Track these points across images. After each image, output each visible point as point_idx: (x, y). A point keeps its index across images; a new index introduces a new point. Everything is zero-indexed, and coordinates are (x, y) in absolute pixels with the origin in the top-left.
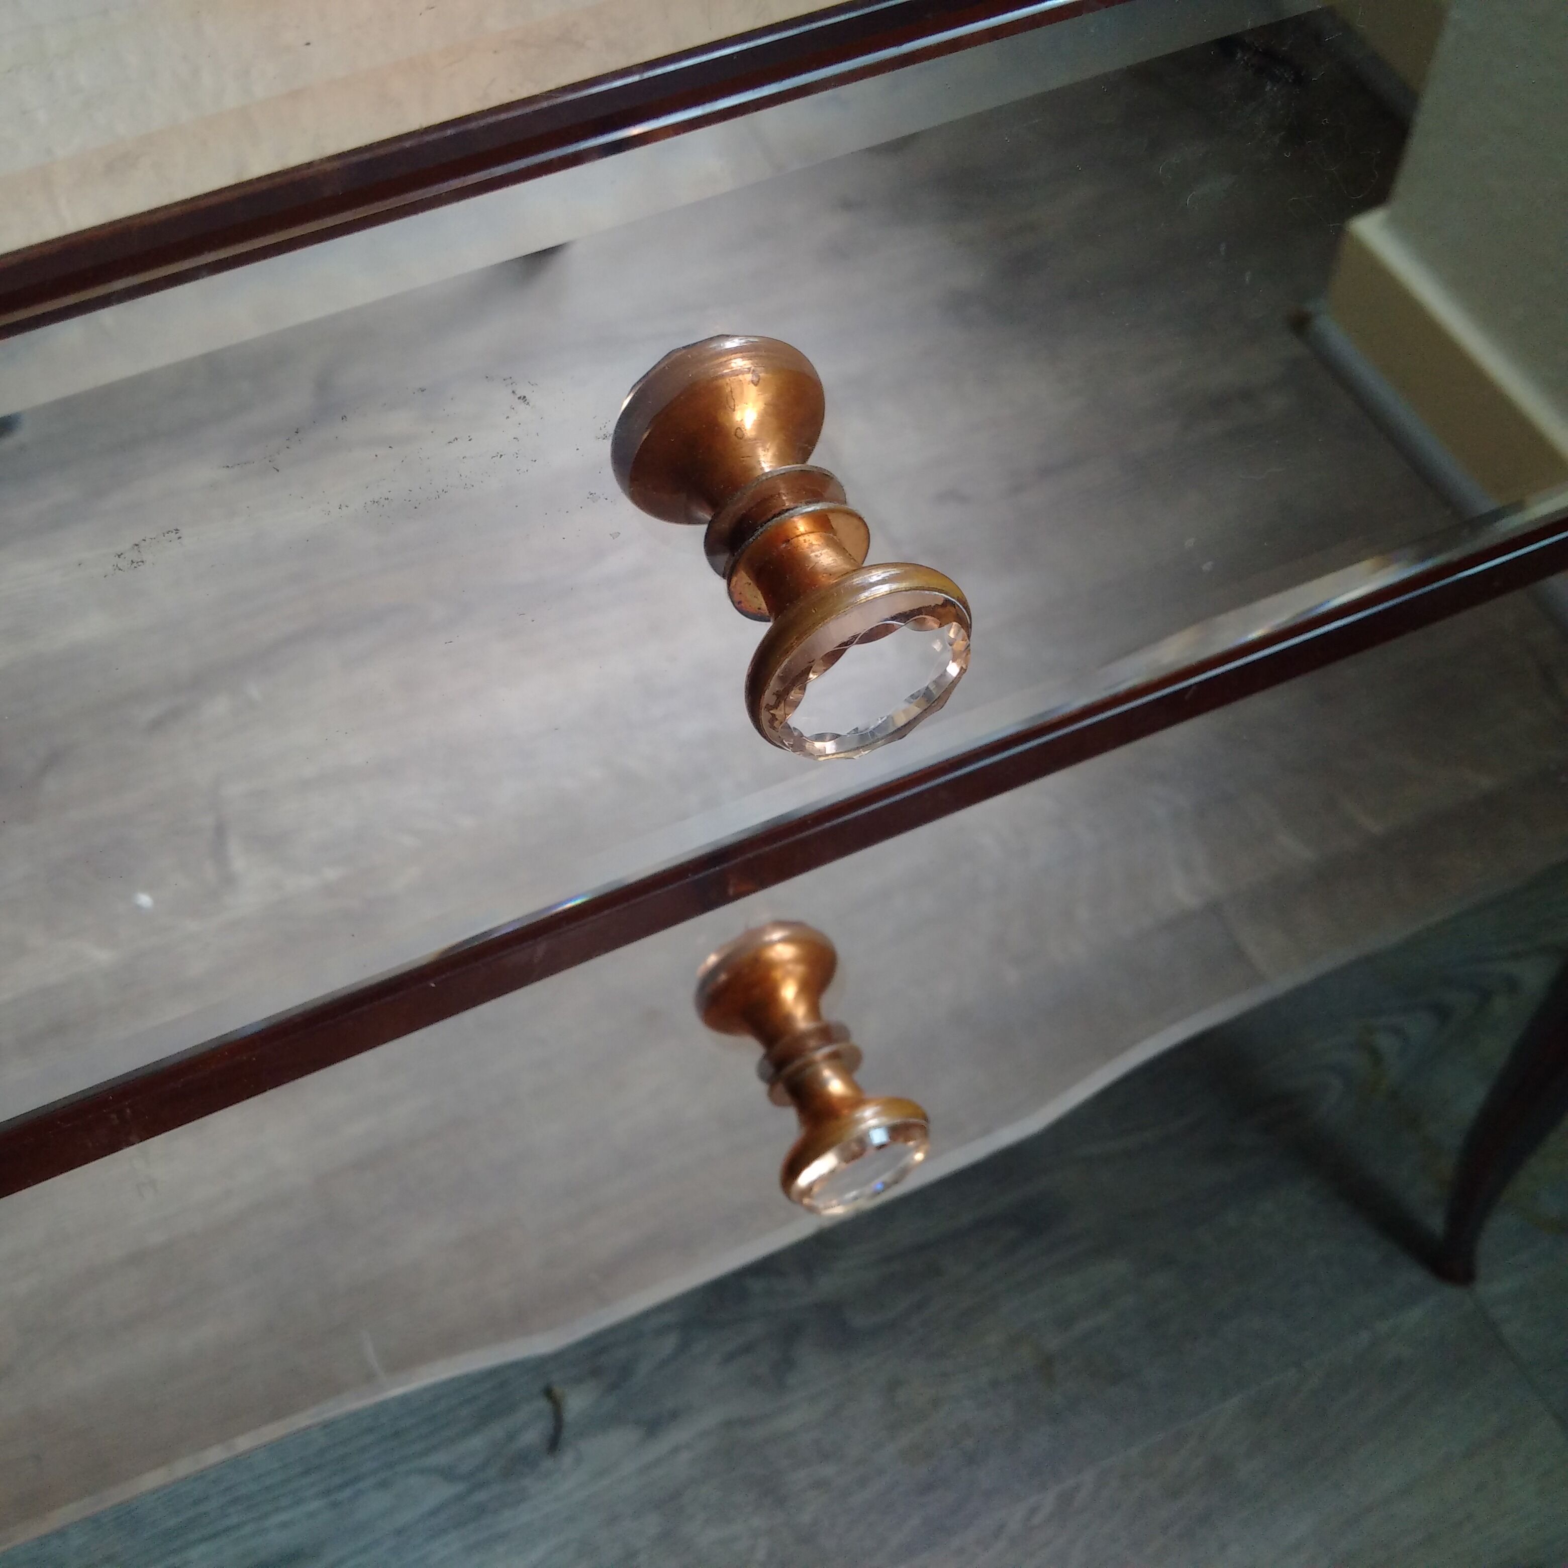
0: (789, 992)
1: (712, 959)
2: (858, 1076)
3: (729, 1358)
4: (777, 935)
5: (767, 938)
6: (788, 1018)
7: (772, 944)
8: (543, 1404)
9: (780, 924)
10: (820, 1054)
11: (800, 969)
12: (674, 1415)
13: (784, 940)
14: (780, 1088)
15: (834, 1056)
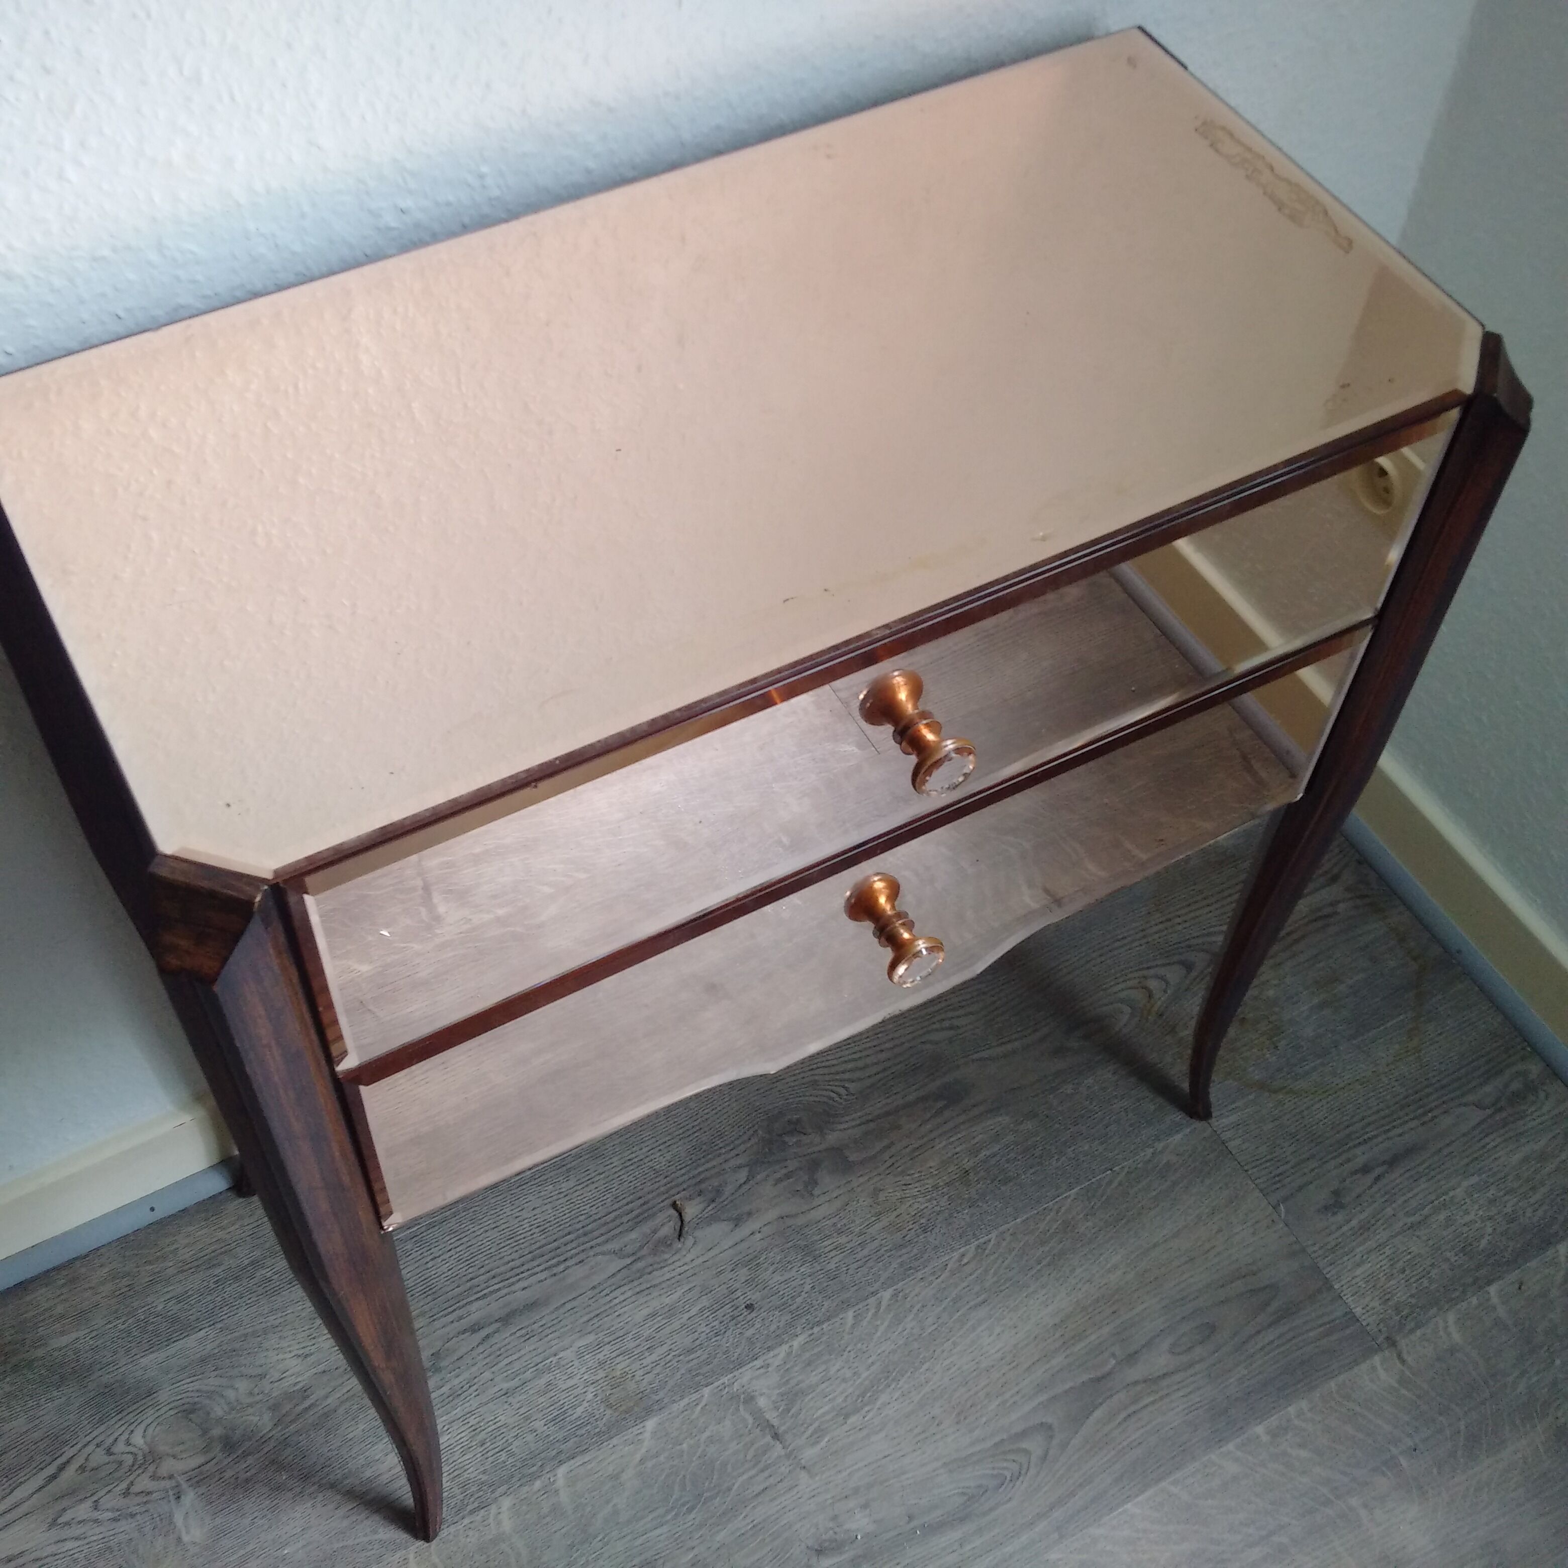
0: (882, 900)
1: (848, 893)
2: (914, 931)
3: (780, 1180)
4: (876, 878)
5: (872, 880)
6: (884, 910)
7: (875, 881)
8: (672, 1212)
9: (877, 874)
10: (897, 924)
11: (887, 891)
12: (750, 1214)
13: (880, 880)
14: (883, 939)
15: (903, 924)
